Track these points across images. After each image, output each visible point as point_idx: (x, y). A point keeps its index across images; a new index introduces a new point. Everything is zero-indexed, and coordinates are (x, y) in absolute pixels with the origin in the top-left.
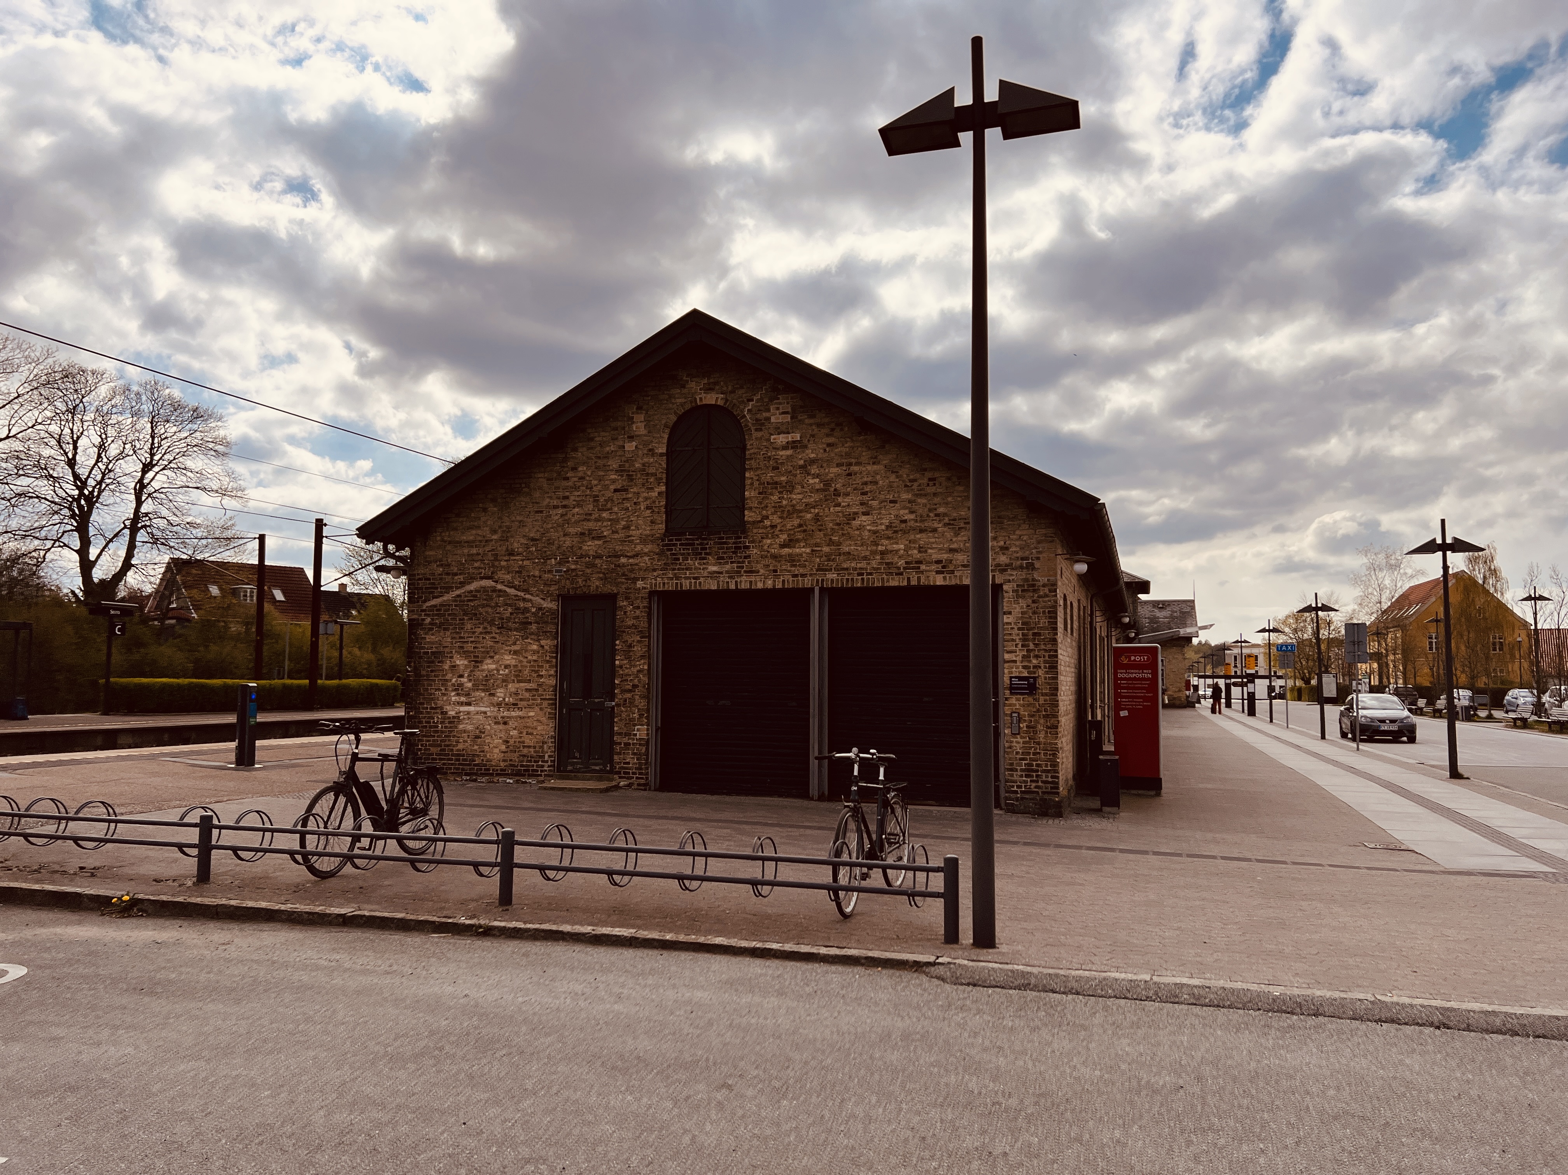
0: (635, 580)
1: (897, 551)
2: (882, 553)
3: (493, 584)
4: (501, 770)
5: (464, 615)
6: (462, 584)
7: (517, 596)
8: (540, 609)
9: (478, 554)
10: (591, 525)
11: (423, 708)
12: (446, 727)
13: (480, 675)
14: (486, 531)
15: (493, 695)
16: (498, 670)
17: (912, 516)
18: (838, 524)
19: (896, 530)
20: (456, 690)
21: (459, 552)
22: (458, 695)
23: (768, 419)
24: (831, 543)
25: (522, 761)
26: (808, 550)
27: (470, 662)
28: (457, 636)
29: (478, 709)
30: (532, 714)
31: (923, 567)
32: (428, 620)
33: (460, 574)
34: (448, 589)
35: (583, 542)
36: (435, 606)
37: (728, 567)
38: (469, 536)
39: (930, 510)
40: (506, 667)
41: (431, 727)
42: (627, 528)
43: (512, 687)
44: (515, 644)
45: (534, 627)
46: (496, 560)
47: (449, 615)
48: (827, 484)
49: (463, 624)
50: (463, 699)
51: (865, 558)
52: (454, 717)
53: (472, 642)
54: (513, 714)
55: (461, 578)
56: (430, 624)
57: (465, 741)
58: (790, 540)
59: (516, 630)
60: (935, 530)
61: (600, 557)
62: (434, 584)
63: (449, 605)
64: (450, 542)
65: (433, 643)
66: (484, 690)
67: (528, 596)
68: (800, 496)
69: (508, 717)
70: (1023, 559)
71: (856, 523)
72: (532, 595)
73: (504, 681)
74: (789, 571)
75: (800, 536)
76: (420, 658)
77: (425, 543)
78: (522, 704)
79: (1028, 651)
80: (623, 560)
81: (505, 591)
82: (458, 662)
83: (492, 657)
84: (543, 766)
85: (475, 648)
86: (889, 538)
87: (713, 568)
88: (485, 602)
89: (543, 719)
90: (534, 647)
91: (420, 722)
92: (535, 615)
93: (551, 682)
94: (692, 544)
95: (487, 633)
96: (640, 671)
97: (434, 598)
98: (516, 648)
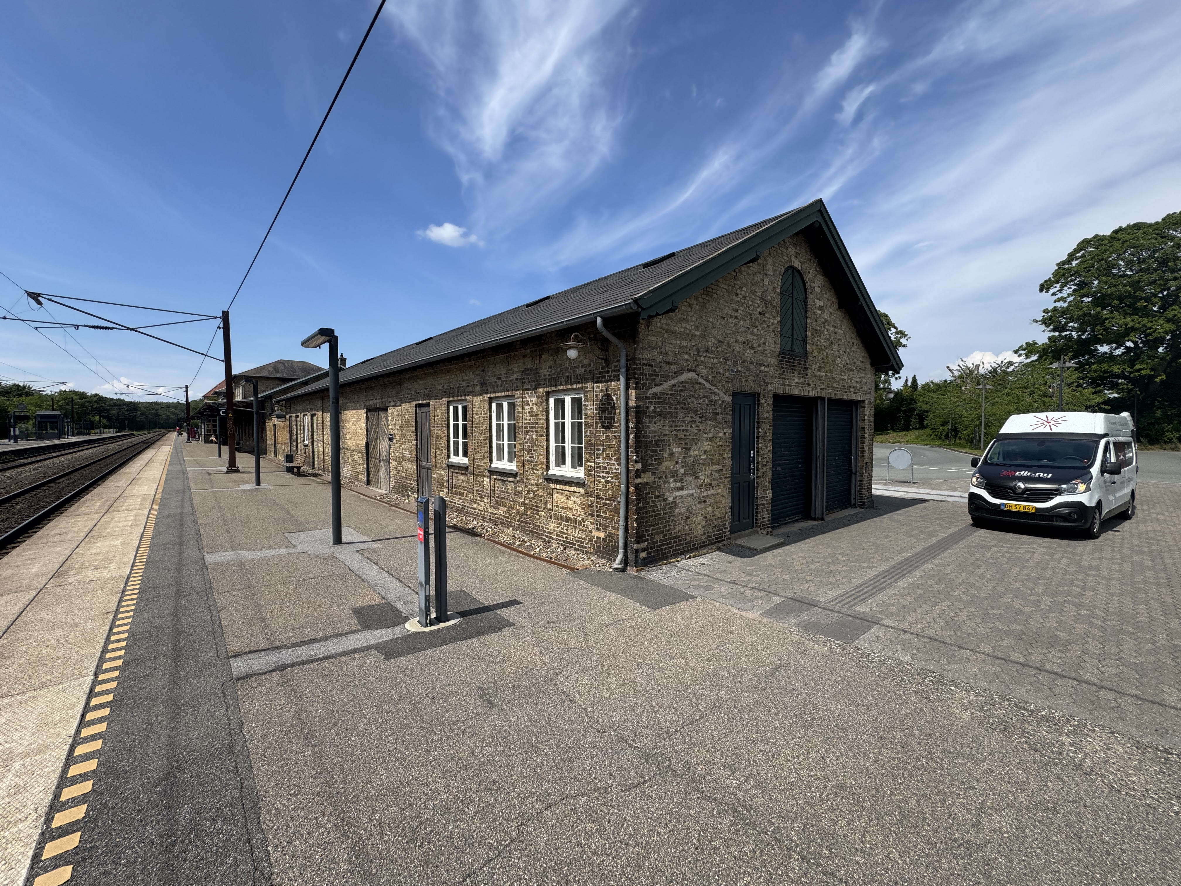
0: (767, 383)
3: (696, 376)
4: (704, 542)
5: (678, 404)
6: (677, 374)
7: (710, 389)
8: (723, 402)
9: (687, 347)
10: (749, 337)
11: (649, 498)
12: (667, 513)
13: (690, 460)
14: (691, 326)
15: (697, 478)
16: (700, 456)
19: (845, 368)
20: (674, 476)
21: (674, 342)
22: (675, 481)
23: (814, 288)
24: (830, 371)
25: (714, 532)
27: (682, 449)
28: (673, 424)
29: (688, 492)
30: (719, 491)
32: (652, 408)
33: (675, 364)
34: (666, 378)
35: (745, 349)
36: (656, 394)
37: (801, 380)
38: (679, 328)
40: (705, 452)
41: (655, 516)
42: (764, 343)
43: (709, 469)
44: (710, 432)
45: (720, 417)
46: (698, 355)
47: (667, 403)
48: (830, 336)
49: (677, 413)
50: (678, 484)
51: (838, 382)
52: (672, 503)
53: (684, 430)
54: (709, 493)
55: (674, 368)
56: (654, 412)
57: (680, 524)
58: (820, 367)
59: (711, 419)
60: (853, 370)
61: (752, 363)
62: (655, 371)
63: (667, 394)
64: (667, 331)
65: (655, 431)
66: (691, 475)
67: (717, 390)
68: (823, 341)
69: (707, 496)
72: (719, 389)
73: (704, 465)
76: (647, 447)
77: (648, 327)
78: (715, 483)
80: (763, 368)
81: (703, 384)
82: (674, 450)
83: (696, 444)
84: (725, 532)
85: (685, 435)
87: (797, 380)
88: (691, 393)
89: (725, 494)
90: (721, 435)
91: (647, 512)
92: (721, 406)
93: (729, 463)
94: (790, 362)
95: (693, 421)
96: (769, 451)
97: (656, 385)
98: (711, 435)
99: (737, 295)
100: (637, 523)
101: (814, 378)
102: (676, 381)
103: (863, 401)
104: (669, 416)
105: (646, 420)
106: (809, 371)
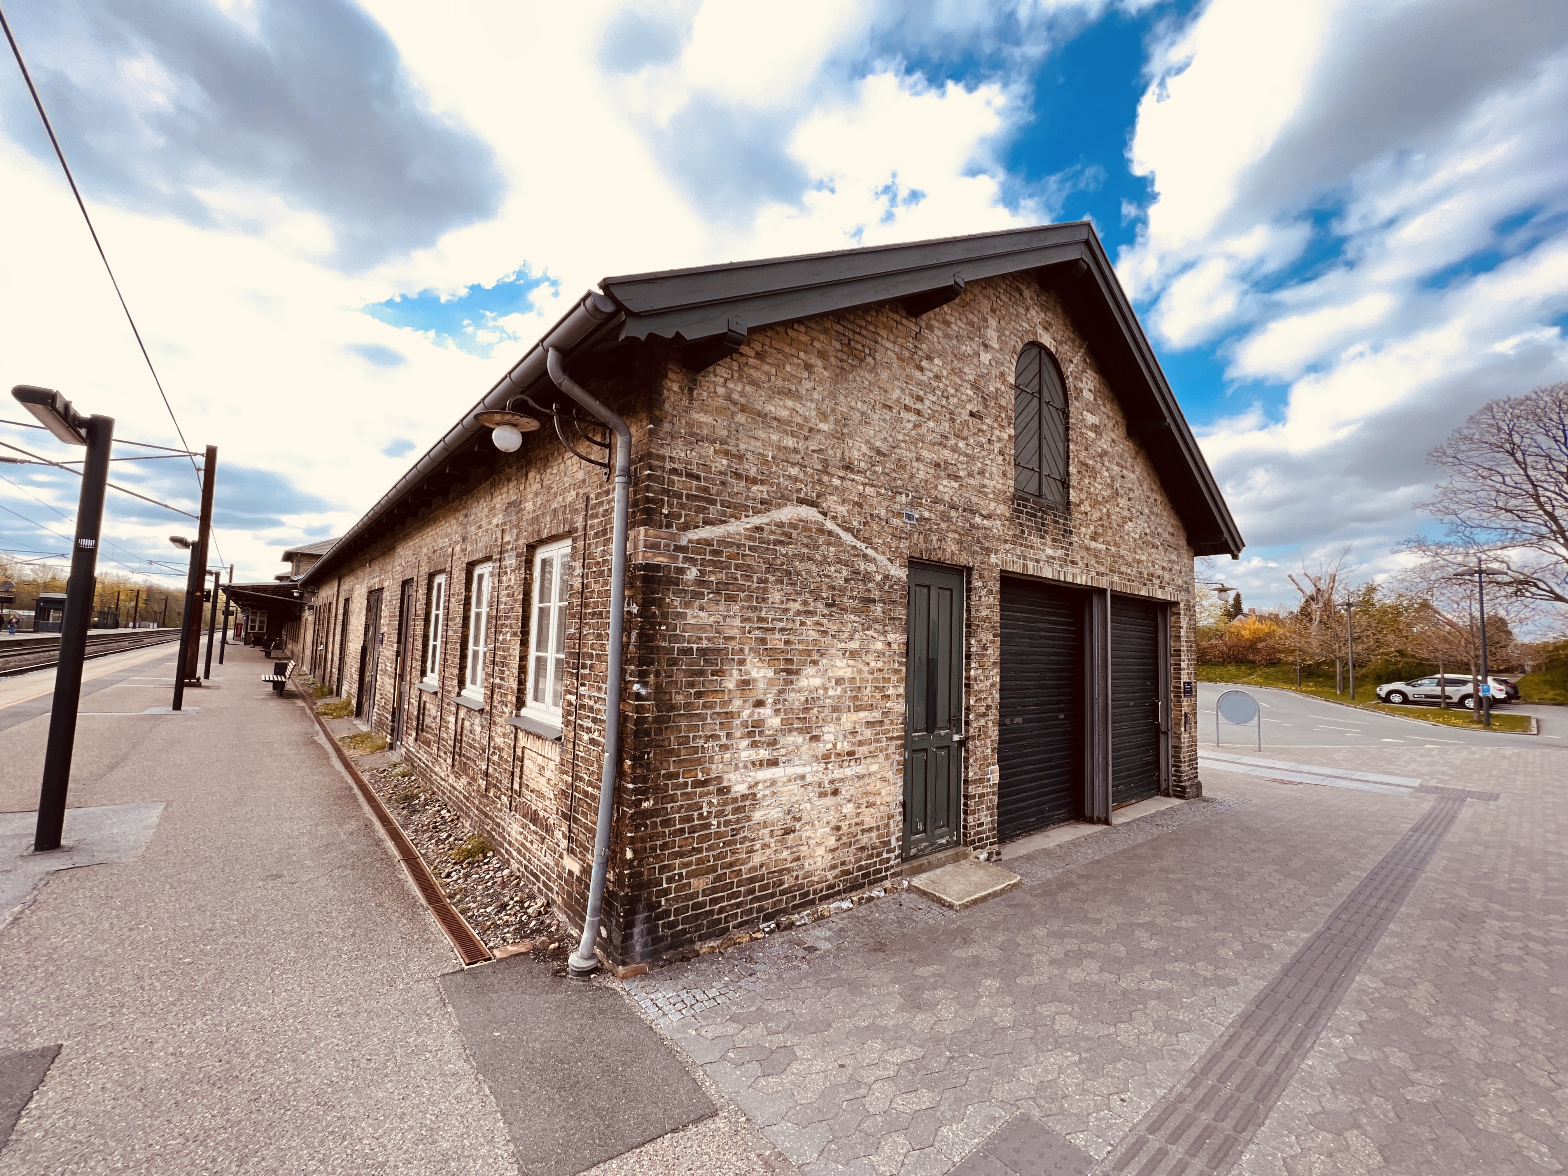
0: (988, 551)
1: (1143, 561)
2: (1136, 561)
3: (820, 518)
4: (830, 887)
5: (768, 570)
6: (766, 504)
7: (854, 547)
8: (887, 577)
9: (796, 451)
10: (947, 454)
11: (677, 787)
12: (727, 823)
13: (795, 699)
14: (809, 410)
15: (815, 738)
16: (826, 689)
17: (1148, 531)
18: (1117, 525)
19: (1142, 540)
20: (750, 734)
21: (761, 434)
22: (754, 745)
23: (1080, 390)
24: (1114, 543)
25: (860, 860)
26: (1104, 547)
27: (777, 672)
28: (754, 615)
29: (791, 771)
30: (874, 768)
31: (1153, 580)
32: (692, 573)
33: (763, 482)
35: (938, 477)
36: (708, 542)
37: (1059, 552)
38: (779, 408)
39: (1155, 528)
40: (839, 681)
41: (692, 830)
42: (982, 473)
43: (849, 719)
44: (851, 638)
45: (878, 608)
46: (825, 471)
47: (737, 567)
48: (1112, 480)
49: (765, 590)
50: (763, 754)
51: (1129, 564)
52: (744, 797)
53: (782, 630)
54: (848, 772)
55: (763, 491)
56: (700, 583)
57: (766, 846)
58: (1095, 533)
59: (854, 611)
60: (1157, 547)
61: (954, 507)
62: (706, 490)
63: (739, 546)
64: (743, 409)
65: (702, 628)
66: (800, 731)
67: (870, 552)
68: (1099, 487)
69: (841, 780)
71: (1125, 527)
72: (876, 549)
73: (835, 709)
74: (1095, 567)
75: (1100, 530)
76: (674, 662)
77: (691, 390)
78: (862, 751)
79: (1188, 659)
80: (978, 519)
81: (838, 537)
82: (754, 674)
83: (815, 663)
84: (888, 860)
85: (787, 642)
86: (1139, 548)
87: (1049, 552)
88: (805, 550)
89: (890, 775)
90: (879, 645)
91: (667, 823)
92: (880, 586)
93: (900, 707)
94: (1035, 516)
95: (808, 613)
96: (993, 685)
97: (707, 522)
98: (854, 645)
99: (921, 369)
100: (634, 851)
101: (1084, 553)
102: (766, 520)
103: (1176, 604)
104: (742, 595)
105: (674, 601)
106: (1075, 539)
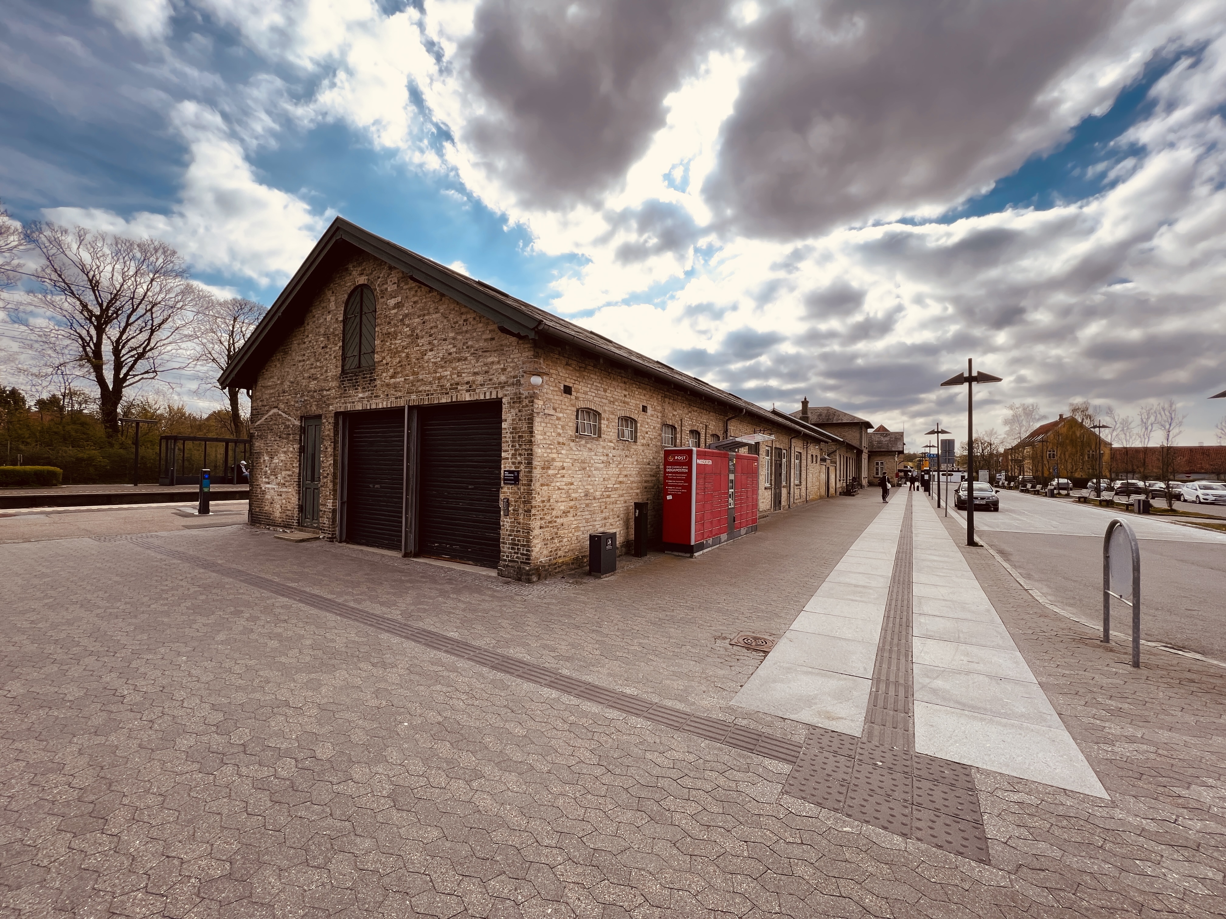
0: (328, 405)
1: (446, 376)
2: (439, 379)
3: (278, 411)
4: (280, 523)
5: (268, 430)
6: (267, 411)
7: (286, 418)
8: (294, 426)
9: (273, 393)
10: (312, 371)
12: (261, 496)
13: (272, 466)
14: (276, 379)
15: (277, 478)
16: (279, 463)
17: (454, 350)
18: (418, 359)
19: (447, 360)
20: (265, 475)
22: (265, 477)
23: (386, 289)
24: (414, 373)
25: (286, 519)
26: (403, 379)
27: (269, 458)
29: (272, 486)
30: (290, 490)
31: (459, 387)
33: (267, 405)
34: (263, 414)
35: (310, 382)
36: (259, 425)
37: (367, 394)
38: (270, 383)
39: (464, 344)
40: (282, 461)
41: (256, 496)
42: (326, 371)
43: (283, 473)
44: (285, 447)
45: (291, 436)
47: (263, 430)
48: (413, 330)
49: (267, 435)
50: (267, 480)
51: (430, 383)
52: (264, 491)
53: (270, 446)
54: (284, 490)
55: (267, 408)
56: (257, 435)
57: (268, 505)
58: (395, 373)
59: (285, 438)
60: (466, 359)
61: (316, 391)
62: (258, 412)
63: (263, 424)
64: (263, 387)
65: (257, 447)
66: (274, 475)
67: (290, 418)
68: (400, 341)
69: (282, 492)
70: (514, 377)
71: (426, 357)
72: (291, 416)
73: (281, 470)
74: (394, 395)
75: (399, 369)
76: (254, 455)
78: (287, 484)
79: (516, 450)
80: (325, 393)
81: (282, 415)
82: (265, 458)
83: (277, 455)
84: (294, 523)
85: (271, 449)
86: (442, 367)
87: (361, 395)
88: (275, 422)
89: (294, 494)
90: (291, 449)
92: (292, 429)
93: (297, 470)
94: (351, 380)
95: (276, 440)
97: (259, 420)
98: (285, 449)
101: (384, 389)
102: (268, 416)
104: (264, 437)
105: (254, 441)
106: (378, 382)
